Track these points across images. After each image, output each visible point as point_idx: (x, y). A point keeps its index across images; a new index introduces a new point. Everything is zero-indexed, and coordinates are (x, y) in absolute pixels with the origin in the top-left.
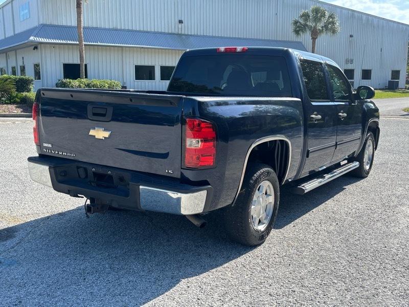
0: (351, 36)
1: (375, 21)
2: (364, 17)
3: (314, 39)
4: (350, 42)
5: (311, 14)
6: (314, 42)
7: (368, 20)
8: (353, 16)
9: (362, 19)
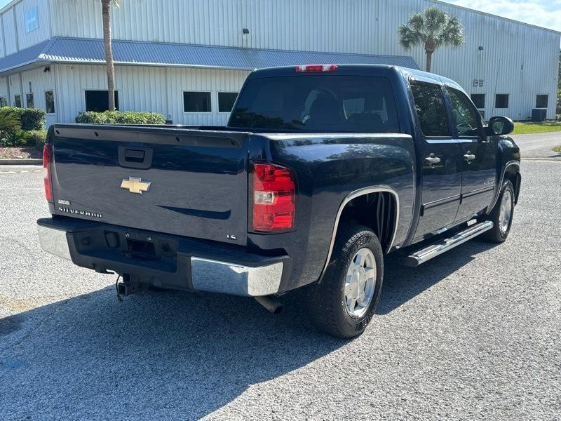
0: (480, 48)
1: (514, 27)
2: (498, 22)
3: (429, 53)
4: (479, 56)
5: (424, 19)
6: (429, 58)
7: (503, 25)
8: (483, 20)
9: (495, 25)
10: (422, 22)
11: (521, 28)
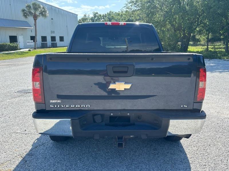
0: (52, 19)
1: (62, 11)
2: (57, 10)
3: (35, 20)
4: (52, 22)
5: (32, 6)
6: (35, 22)
7: (59, 11)
8: (51, 8)
9: (56, 10)
10: (31, 7)
11: (65, 12)
